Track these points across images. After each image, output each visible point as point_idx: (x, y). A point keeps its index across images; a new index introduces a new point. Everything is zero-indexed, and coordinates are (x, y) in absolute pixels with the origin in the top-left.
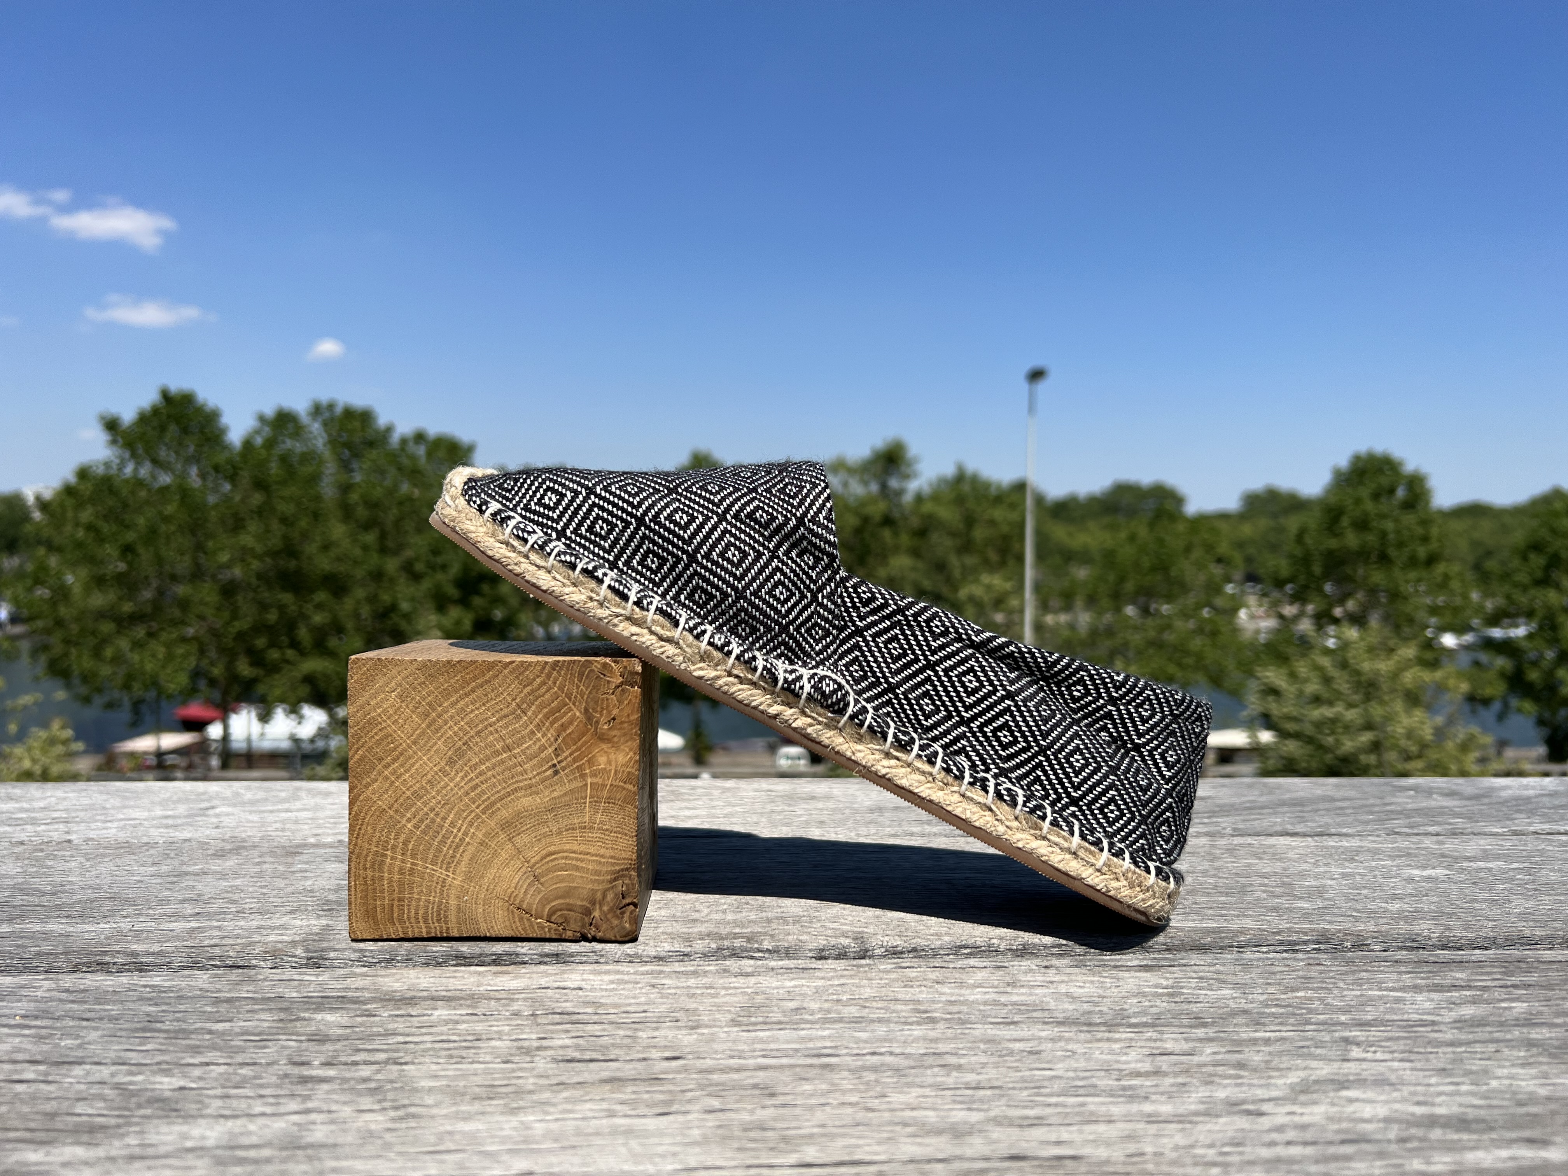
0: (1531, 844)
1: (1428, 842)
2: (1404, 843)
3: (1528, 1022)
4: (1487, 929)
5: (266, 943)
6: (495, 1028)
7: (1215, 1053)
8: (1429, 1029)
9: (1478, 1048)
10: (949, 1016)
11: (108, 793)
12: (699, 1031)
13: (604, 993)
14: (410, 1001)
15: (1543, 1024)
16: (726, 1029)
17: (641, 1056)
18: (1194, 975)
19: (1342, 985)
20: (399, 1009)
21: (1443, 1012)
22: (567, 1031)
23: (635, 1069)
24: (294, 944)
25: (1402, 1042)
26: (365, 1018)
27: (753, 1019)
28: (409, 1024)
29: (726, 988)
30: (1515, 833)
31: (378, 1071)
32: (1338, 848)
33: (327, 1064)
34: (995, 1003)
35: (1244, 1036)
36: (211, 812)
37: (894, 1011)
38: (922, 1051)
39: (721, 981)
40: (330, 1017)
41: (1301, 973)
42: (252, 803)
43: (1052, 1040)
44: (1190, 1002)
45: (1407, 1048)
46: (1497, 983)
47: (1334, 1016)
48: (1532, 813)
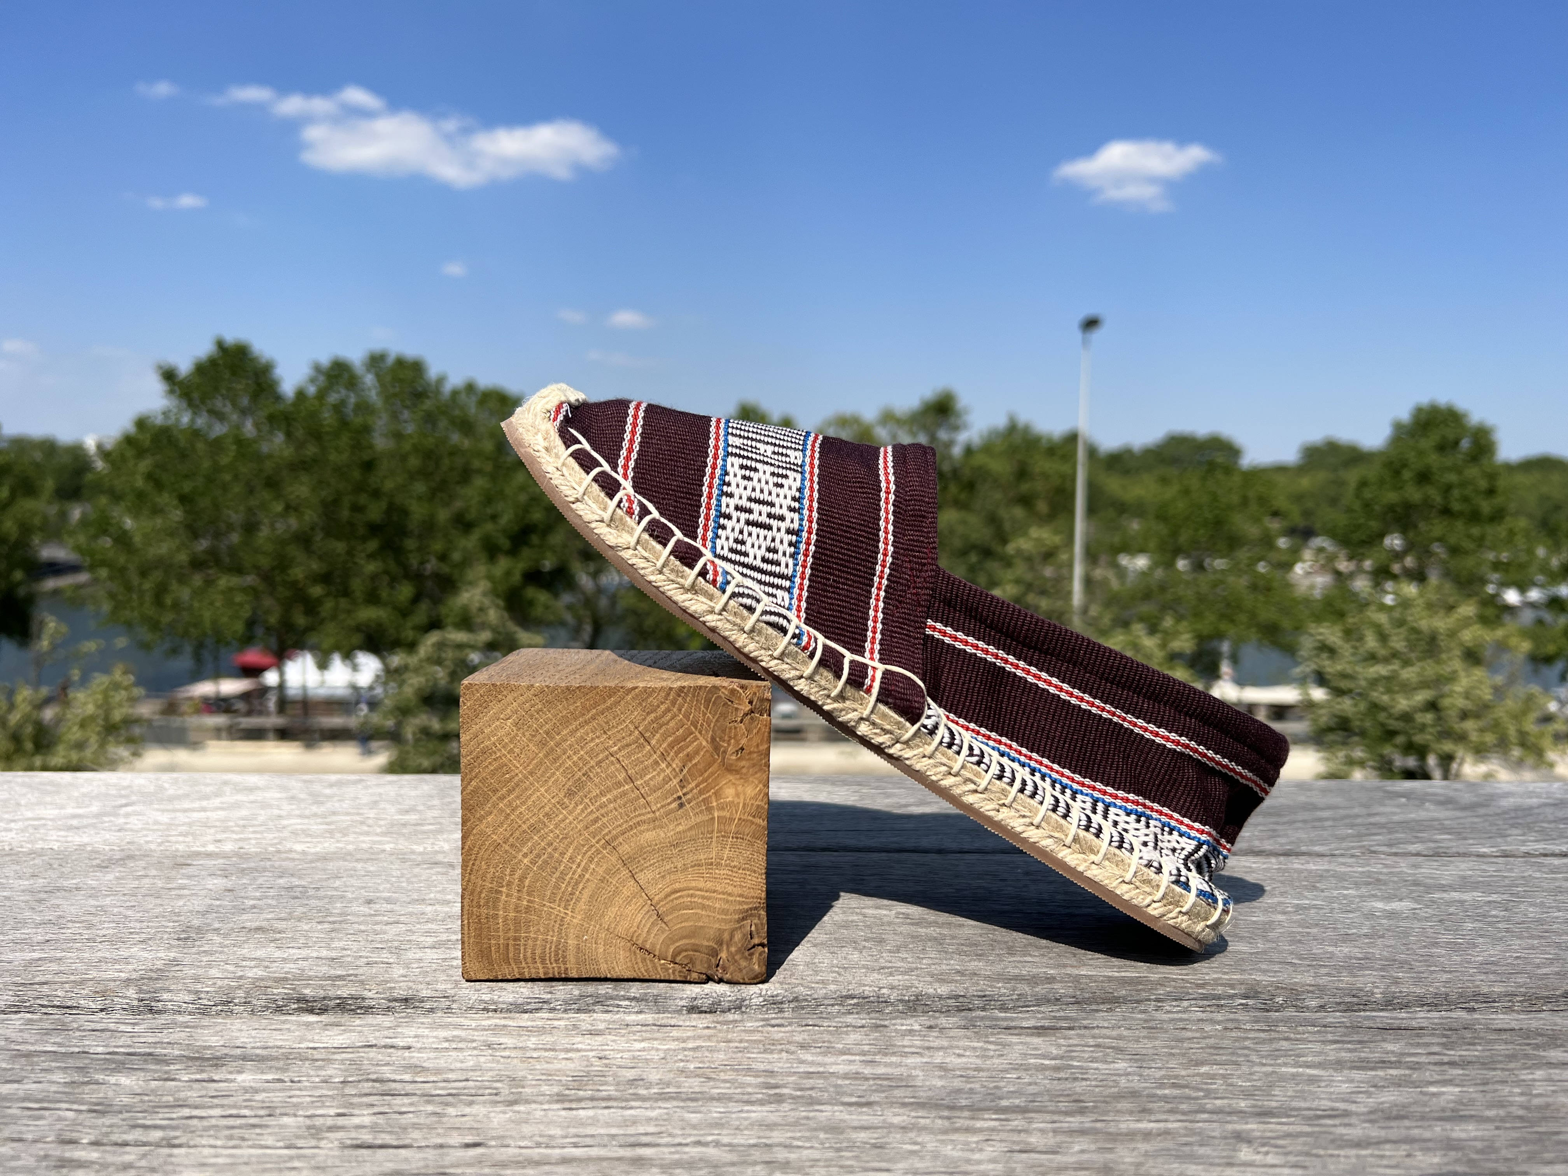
0: (1518, 869)
1: (1403, 866)
2: (1375, 867)
3: (1455, 1116)
4: (1439, 983)
5: (99, 982)
6: (294, 1100)
7: (1082, 1151)
8: (1337, 1121)
9: (1388, 1150)
10: (799, 1093)
11: (30, 786)
12: (516, 1108)
13: (432, 1055)
14: (217, 1062)
15: (1472, 1116)
16: (546, 1107)
17: (439, 1141)
18: (1091, 1042)
19: (1254, 1058)
20: (202, 1071)
21: (1361, 1098)
22: (373, 1105)
23: (425, 1159)
24: (128, 982)
25: (1302, 1140)
26: (161, 1083)
27: (581, 1093)
28: (204, 1093)
29: (568, 1051)
30: (1506, 855)
31: (144, 1156)
32: (1300, 872)
33: (96, 1143)
34: (857, 1076)
35: (1123, 1126)
36: (124, 810)
37: (742, 1085)
38: (752, 1142)
39: (567, 1040)
40: (124, 1080)
41: (1212, 1041)
42: (171, 799)
43: (904, 1129)
44: (1076, 1079)
45: (1306, 1148)
46: (1433, 1059)
47: (1235, 1101)
48: (1529, 827)
